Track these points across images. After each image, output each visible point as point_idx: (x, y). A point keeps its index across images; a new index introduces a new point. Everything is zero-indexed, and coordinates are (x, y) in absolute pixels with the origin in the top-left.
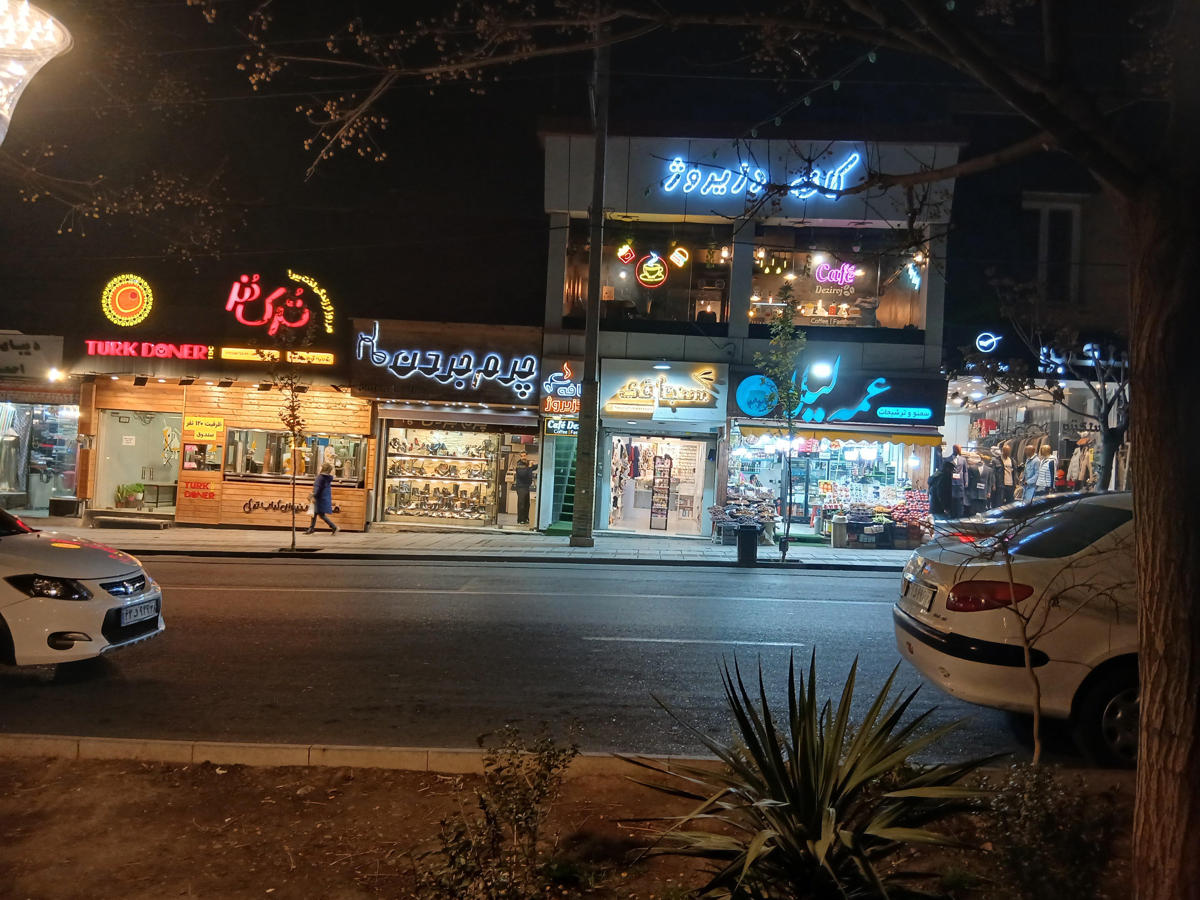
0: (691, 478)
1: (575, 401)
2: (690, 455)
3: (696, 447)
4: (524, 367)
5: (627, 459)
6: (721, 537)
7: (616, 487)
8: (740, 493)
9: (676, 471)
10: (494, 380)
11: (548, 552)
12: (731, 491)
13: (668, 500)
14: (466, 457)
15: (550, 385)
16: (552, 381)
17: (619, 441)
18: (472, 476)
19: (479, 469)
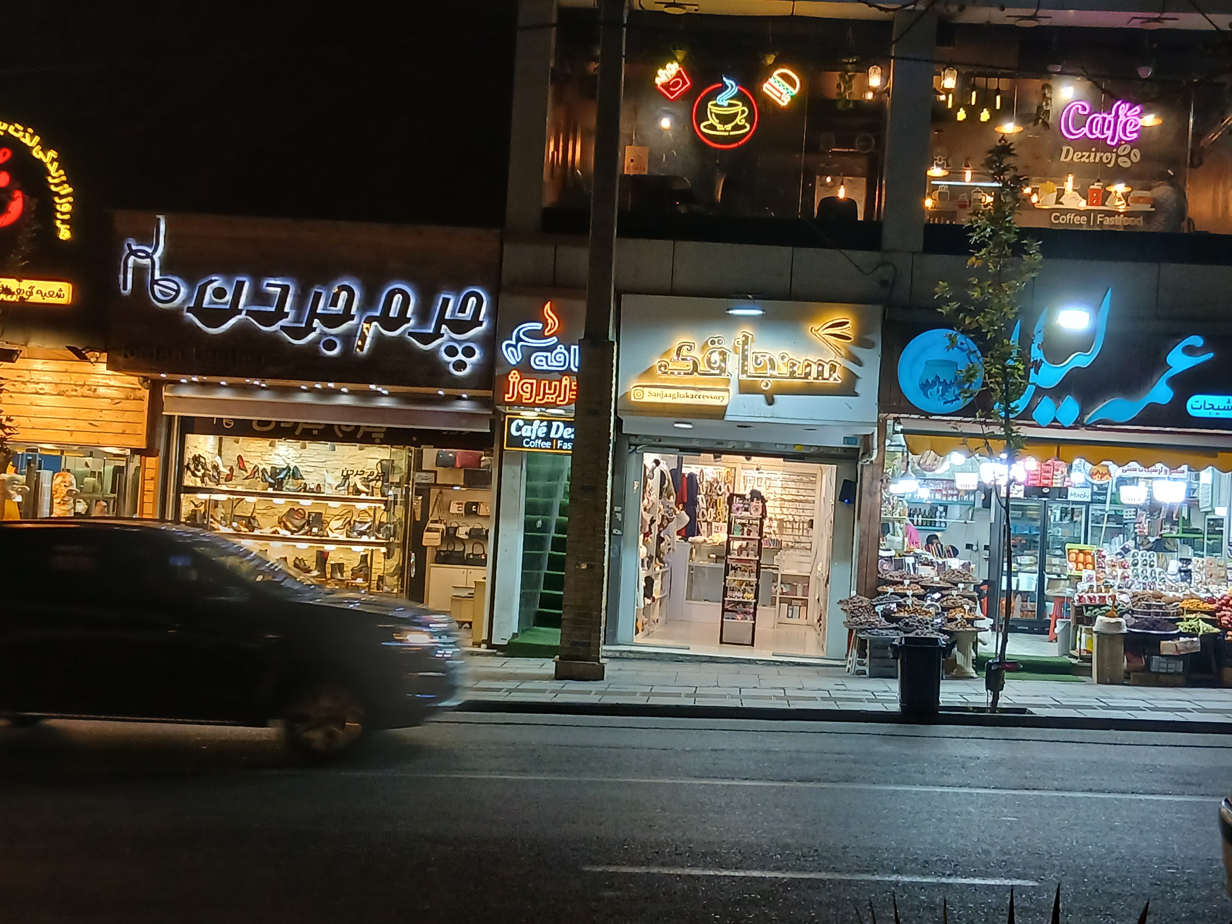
0: (803, 539)
1: (566, 381)
2: (802, 492)
3: (814, 475)
4: (463, 310)
5: (672, 499)
6: (866, 661)
7: (651, 558)
8: (905, 571)
9: (775, 524)
10: (400, 338)
11: (510, 691)
12: (886, 567)
13: (757, 585)
14: (343, 494)
15: (515, 347)
16: (519, 339)
17: (657, 462)
18: (355, 534)
19: (369, 520)
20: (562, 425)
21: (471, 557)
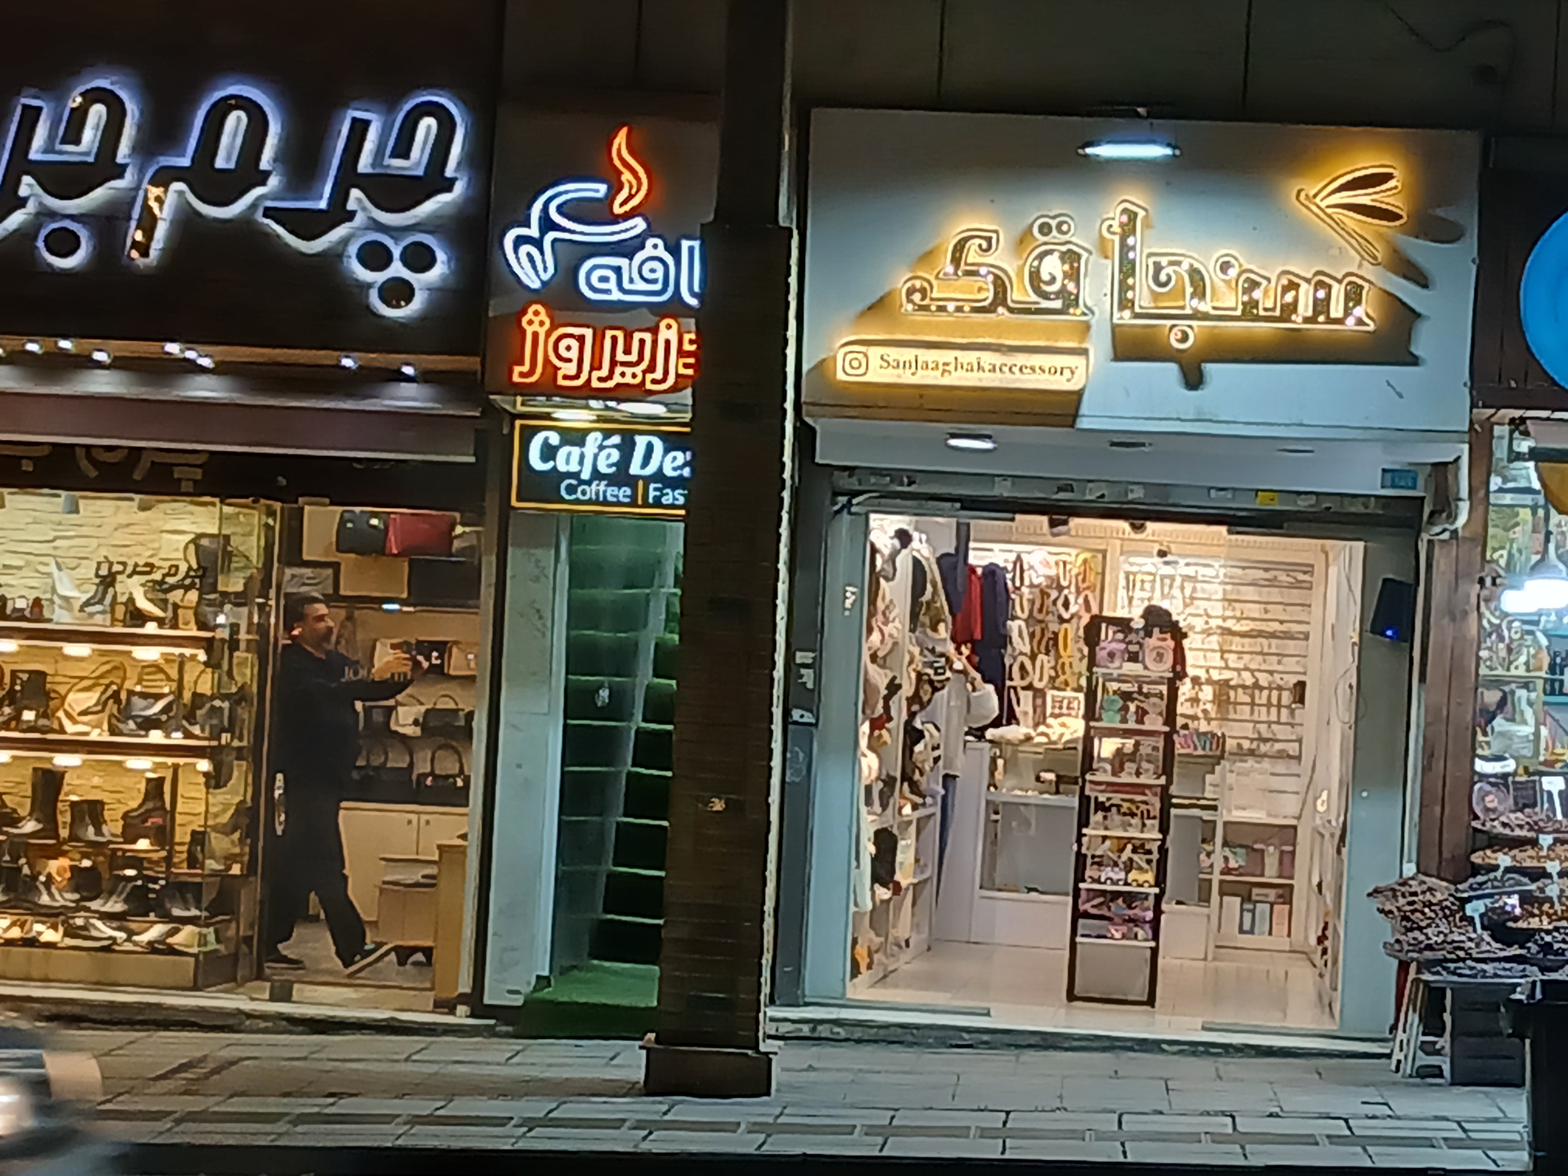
0: (1281, 732)
1: (668, 332)
2: (1277, 612)
3: (1308, 569)
4: (403, 149)
5: (943, 631)
6: (1444, 1042)
7: (889, 782)
8: (1540, 813)
9: (1207, 693)
10: (245, 222)
11: (530, 1124)
12: (1491, 801)
13: (1163, 850)
14: (100, 623)
15: (538, 243)
16: (547, 225)
17: (904, 537)
18: (131, 725)
19: (166, 690)
20: (658, 445)
21: (429, 781)
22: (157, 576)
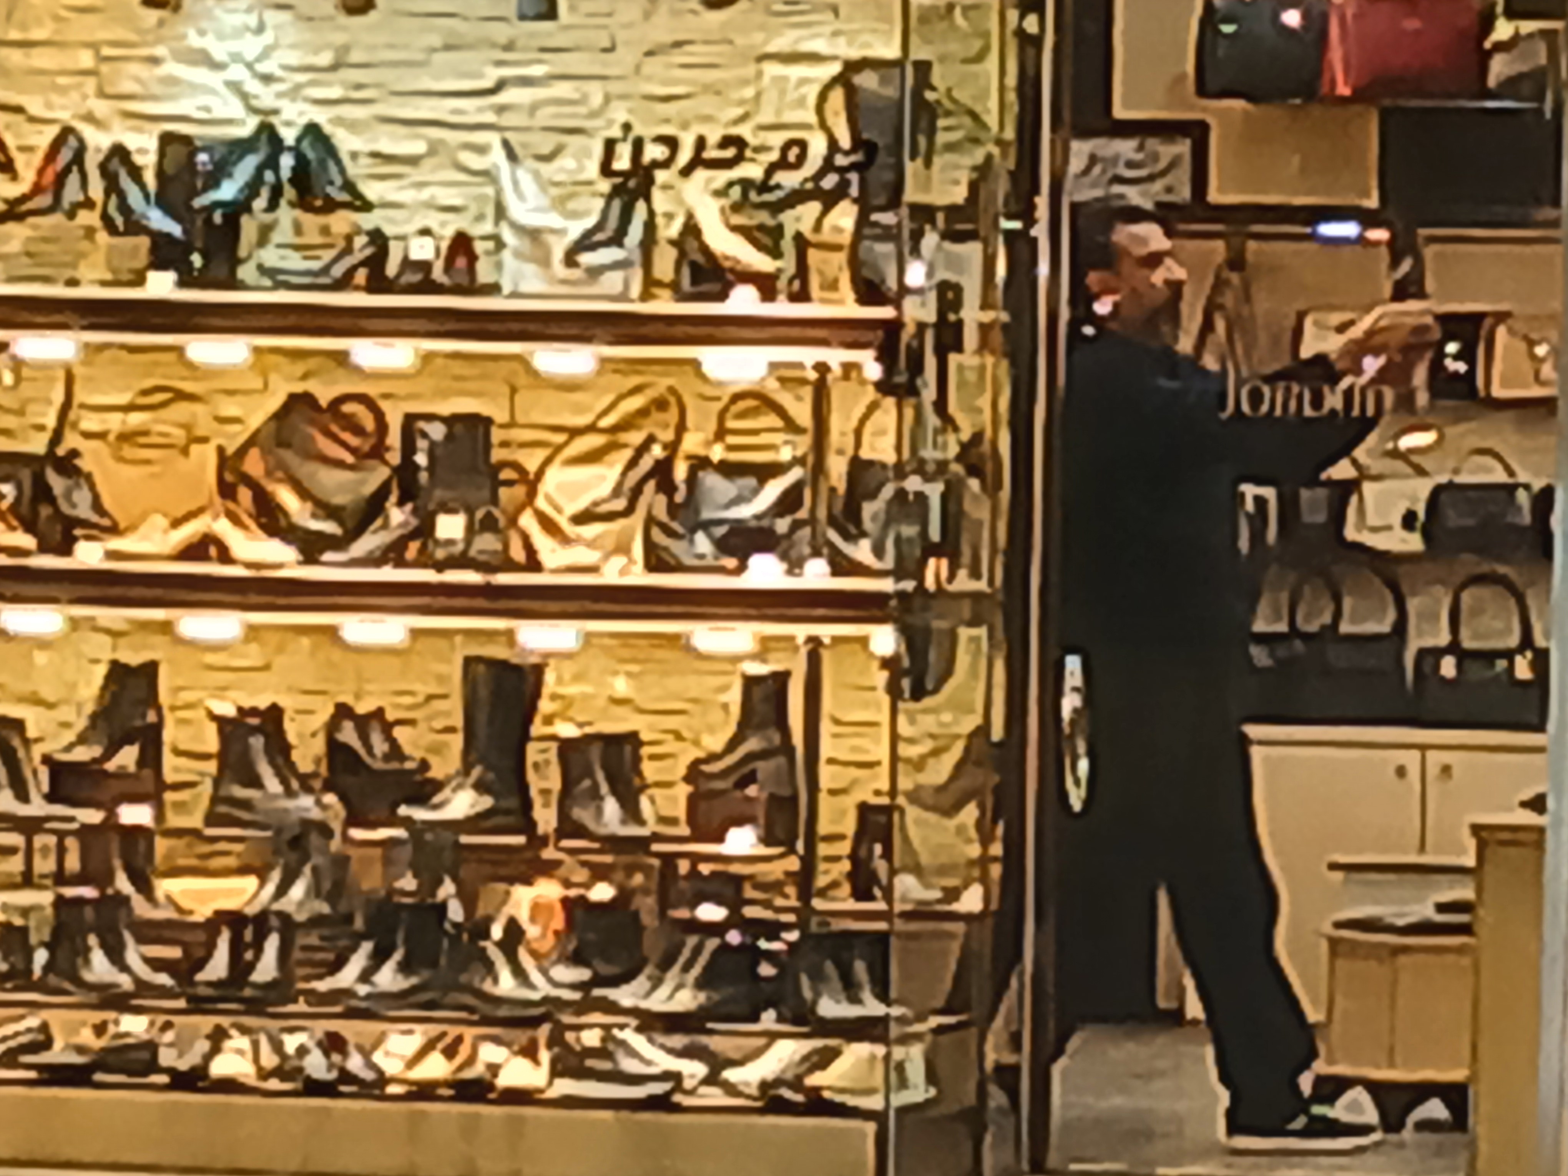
14: (617, 290)
18: (703, 543)
21: (1448, 667)
22: (753, 171)
